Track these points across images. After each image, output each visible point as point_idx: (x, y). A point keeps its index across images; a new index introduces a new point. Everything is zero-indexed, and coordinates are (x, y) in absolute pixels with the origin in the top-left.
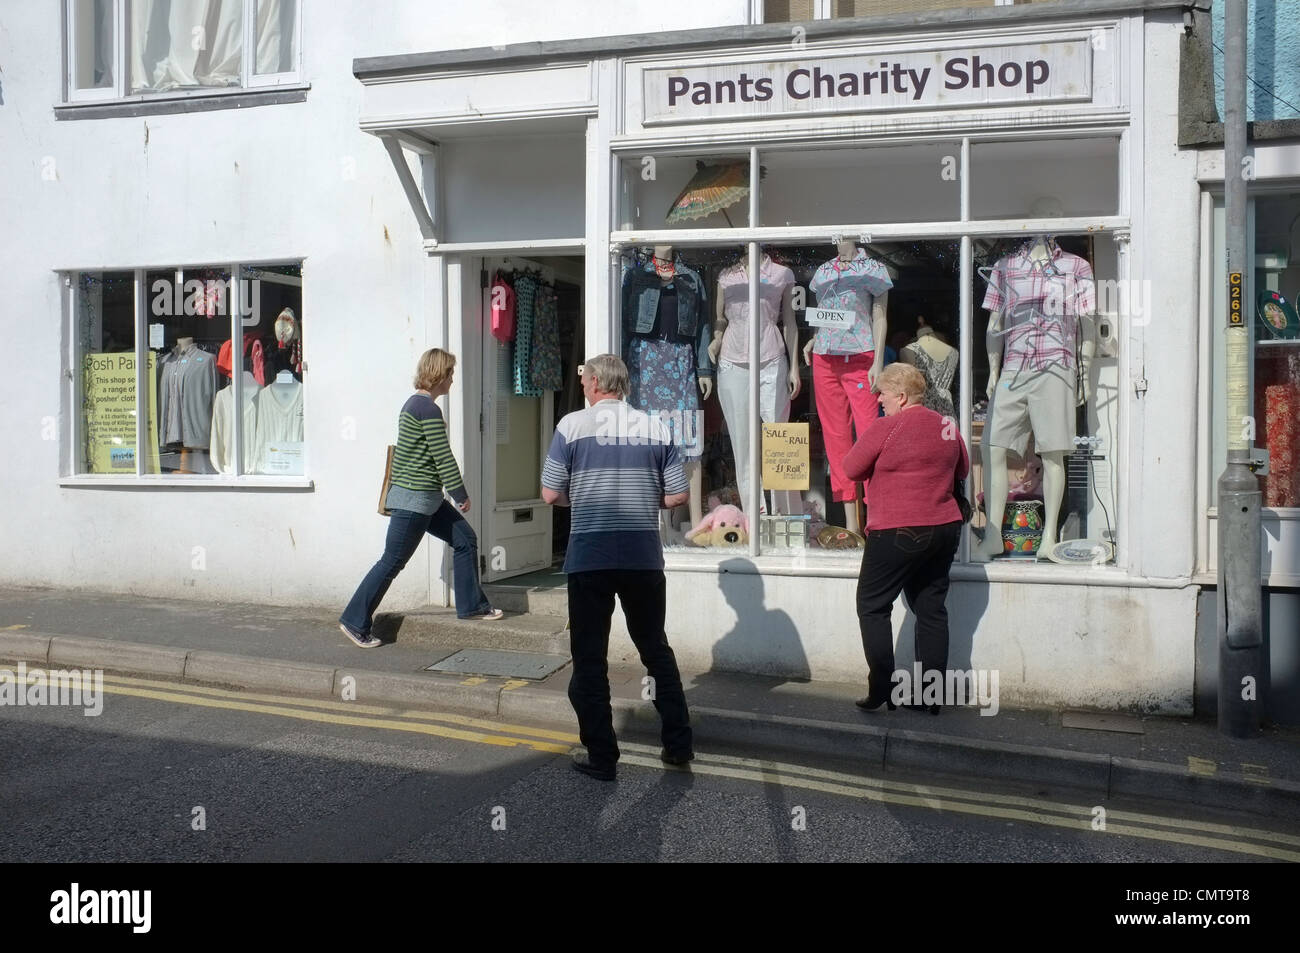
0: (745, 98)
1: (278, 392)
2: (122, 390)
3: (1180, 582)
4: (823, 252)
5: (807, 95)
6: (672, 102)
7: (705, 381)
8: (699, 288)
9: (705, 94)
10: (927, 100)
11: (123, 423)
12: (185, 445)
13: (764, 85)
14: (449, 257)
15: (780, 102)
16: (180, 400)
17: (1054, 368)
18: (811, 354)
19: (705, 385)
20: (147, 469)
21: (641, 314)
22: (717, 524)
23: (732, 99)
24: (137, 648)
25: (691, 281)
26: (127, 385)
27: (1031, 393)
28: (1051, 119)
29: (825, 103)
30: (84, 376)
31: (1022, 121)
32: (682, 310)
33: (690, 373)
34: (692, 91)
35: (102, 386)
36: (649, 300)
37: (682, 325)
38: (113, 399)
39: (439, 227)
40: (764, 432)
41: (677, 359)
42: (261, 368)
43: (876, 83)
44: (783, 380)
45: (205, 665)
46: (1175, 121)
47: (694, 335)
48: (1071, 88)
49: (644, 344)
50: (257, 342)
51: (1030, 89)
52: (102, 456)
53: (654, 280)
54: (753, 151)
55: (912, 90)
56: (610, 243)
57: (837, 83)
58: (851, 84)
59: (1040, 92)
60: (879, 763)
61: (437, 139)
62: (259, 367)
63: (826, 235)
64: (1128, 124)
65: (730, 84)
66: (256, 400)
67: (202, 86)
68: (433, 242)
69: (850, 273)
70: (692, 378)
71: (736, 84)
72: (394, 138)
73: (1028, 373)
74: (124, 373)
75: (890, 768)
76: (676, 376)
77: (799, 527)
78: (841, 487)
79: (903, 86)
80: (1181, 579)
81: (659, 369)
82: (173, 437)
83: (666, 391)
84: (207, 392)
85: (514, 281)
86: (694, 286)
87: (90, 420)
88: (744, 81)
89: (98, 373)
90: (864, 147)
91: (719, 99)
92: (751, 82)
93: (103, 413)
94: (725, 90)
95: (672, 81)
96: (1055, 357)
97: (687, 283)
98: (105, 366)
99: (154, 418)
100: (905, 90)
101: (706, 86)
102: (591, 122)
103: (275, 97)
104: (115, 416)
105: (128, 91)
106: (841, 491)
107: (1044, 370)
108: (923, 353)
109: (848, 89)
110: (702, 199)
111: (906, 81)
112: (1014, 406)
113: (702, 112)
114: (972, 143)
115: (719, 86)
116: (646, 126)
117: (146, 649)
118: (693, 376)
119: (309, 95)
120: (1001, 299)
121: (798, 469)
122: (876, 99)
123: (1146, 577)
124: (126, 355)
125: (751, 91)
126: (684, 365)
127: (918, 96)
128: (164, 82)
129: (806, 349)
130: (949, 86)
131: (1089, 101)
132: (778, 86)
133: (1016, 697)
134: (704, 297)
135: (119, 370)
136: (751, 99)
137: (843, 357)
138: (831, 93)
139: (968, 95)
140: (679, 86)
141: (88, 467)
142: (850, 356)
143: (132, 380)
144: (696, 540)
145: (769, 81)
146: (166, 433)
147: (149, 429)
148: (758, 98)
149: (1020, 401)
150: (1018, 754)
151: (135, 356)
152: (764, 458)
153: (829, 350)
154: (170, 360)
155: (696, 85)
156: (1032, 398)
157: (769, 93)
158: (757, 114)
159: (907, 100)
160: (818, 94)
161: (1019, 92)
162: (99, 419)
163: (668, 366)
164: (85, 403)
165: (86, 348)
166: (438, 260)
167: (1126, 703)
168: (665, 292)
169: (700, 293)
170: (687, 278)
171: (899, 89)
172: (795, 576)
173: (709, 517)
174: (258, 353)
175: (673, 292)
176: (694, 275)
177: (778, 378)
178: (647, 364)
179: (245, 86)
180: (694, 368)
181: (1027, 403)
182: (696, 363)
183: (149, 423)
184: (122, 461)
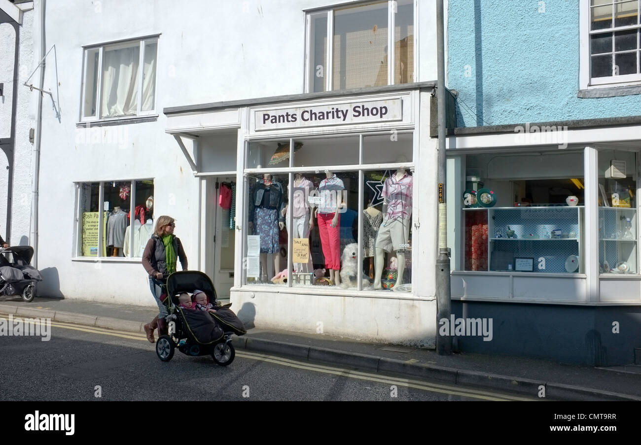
0: (288, 121)
1: (147, 227)
2: (94, 226)
3: (431, 298)
4: (322, 176)
5: (308, 120)
6: (264, 123)
7: (281, 223)
8: (281, 189)
9: (275, 120)
10: (347, 121)
11: (94, 238)
12: (115, 246)
13: (294, 116)
14: (202, 178)
15: (299, 122)
16: (113, 229)
17: (399, 219)
18: (317, 214)
19: (281, 225)
20: (102, 255)
21: (257, 198)
22: (282, 276)
23: (284, 121)
24: (82, 315)
25: (278, 186)
26: (96, 224)
27: (391, 228)
28: (388, 128)
29: (314, 123)
30: (82, 220)
31: (378, 128)
32: (272, 197)
33: (275, 220)
34: (271, 118)
35: (88, 224)
36: (260, 193)
37: (271, 203)
38: (92, 229)
39: (199, 167)
40: (294, 242)
41: (270, 215)
42: (143, 218)
43: (330, 115)
44: (307, 223)
45: (102, 321)
46: (429, 128)
47: (277, 206)
48: (395, 116)
49: (258, 209)
50: (142, 208)
51: (381, 117)
52: (87, 249)
53: (263, 186)
54: (291, 140)
55: (342, 118)
56: (244, 173)
57: (318, 115)
58: (323, 116)
59: (385, 118)
60: (306, 357)
61: (198, 135)
62: (142, 219)
63: (323, 169)
64: (414, 129)
65: (283, 116)
66: (139, 230)
67: (125, 115)
68: (196, 172)
69: (329, 184)
70: (276, 222)
71: (285, 116)
72: (178, 135)
73: (391, 220)
74: (95, 219)
75: (310, 359)
76: (270, 221)
77: (308, 277)
78: (328, 263)
79: (339, 116)
80: (431, 297)
81: (263, 219)
82: (111, 243)
83: (266, 227)
84: (124, 227)
85: (231, 186)
86: (278, 188)
87: (84, 237)
88: (288, 115)
89: (87, 220)
90: (328, 138)
91: (279, 122)
92: (290, 115)
93: (89, 234)
94: (281, 118)
95: (264, 115)
96: (399, 215)
97: (275, 187)
98: (90, 217)
99: (105, 236)
100: (340, 118)
101: (275, 117)
102: (239, 129)
103: (147, 119)
104: (92, 235)
105: (100, 118)
106: (327, 265)
107: (395, 220)
108: (367, 213)
109: (321, 117)
110: (277, 157)
111: (340, 114)
112: (385, 233)
113: (274, 126)
114: (363, 136)
115: (279, 117)
116: (256, 131)
117: (84, 315)
118: (277, 221)
119: (158, 119)
120: (386, 193)
121: (305, 255)
122: (331, 121)
123: (419, 296)
124: (96, 213)
125: (290, 118)
126: (273, 217)
127: (344, 120)
128: (113, 114)
129: (316, 212)
130: (354, 116)
131: (402, 120)
132: (299, 117)
133: (375, 341)
134: (283, 192)
135: (94, 218)
136: (290, 121)
137: (326, 214)
138: (316, 119)
139: (361, 119)
140: (266, 117)
141: (83, 254)
142: (328, 214)
143: (97, 222)
144: (274, 282)
145: (296, 115)
146: (108, 241)
147: (103, 240)
148: (292, 121)
149: (387, 231)
150: (350, 355)
151: (99, 213)
152: (293, 251)
153: (321, 212)
154: (111, 215)
155: (272, 117)
156: (391, 230)
157: (296, 119)
158: (292, 127)
159: (340, 121)
160: (311, 119)
161: (377, 118)
162: (87, 236)
163: (267, 217)
164: (82, 231)
165: (84, 210)
166: (198, 179)
167: (412, 344)
168: (266, 191)
169: (281, 191)
170: (276, 185)
171: (338, 117)
172: (301, 294)
173: (280, 273)
174: (142, 213)
175: (269, 190)
176: (278, 184)
177: (305, 222)
178: (259, 217)
179: (138, 115)
180: (277, 218)
181: (389, 232)
182: (278, 216)
183: (103, 238)
184: (94, 252)
